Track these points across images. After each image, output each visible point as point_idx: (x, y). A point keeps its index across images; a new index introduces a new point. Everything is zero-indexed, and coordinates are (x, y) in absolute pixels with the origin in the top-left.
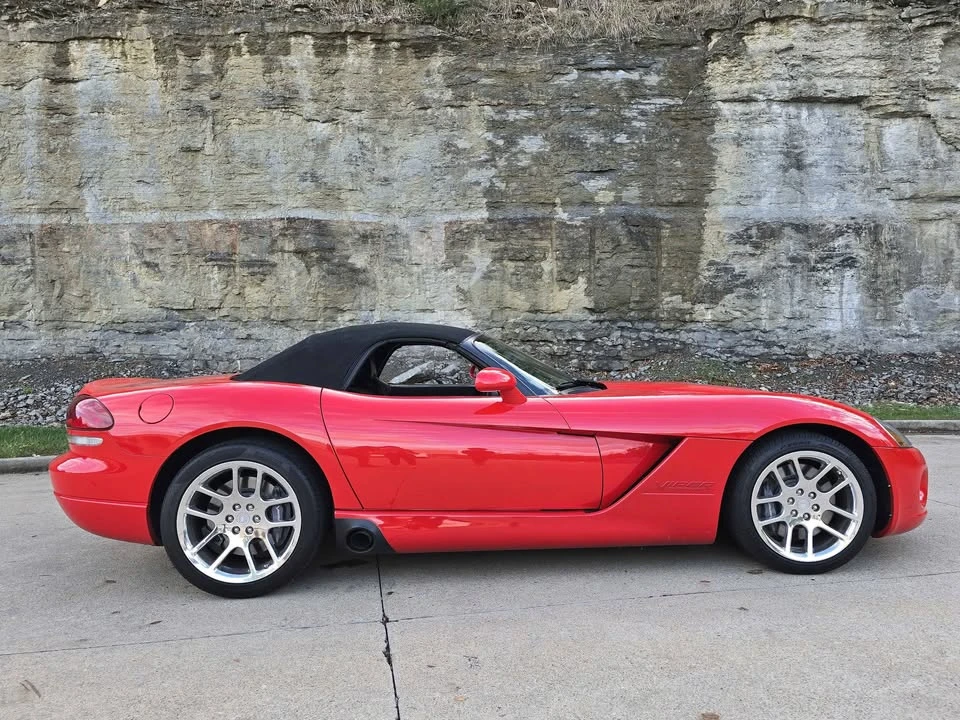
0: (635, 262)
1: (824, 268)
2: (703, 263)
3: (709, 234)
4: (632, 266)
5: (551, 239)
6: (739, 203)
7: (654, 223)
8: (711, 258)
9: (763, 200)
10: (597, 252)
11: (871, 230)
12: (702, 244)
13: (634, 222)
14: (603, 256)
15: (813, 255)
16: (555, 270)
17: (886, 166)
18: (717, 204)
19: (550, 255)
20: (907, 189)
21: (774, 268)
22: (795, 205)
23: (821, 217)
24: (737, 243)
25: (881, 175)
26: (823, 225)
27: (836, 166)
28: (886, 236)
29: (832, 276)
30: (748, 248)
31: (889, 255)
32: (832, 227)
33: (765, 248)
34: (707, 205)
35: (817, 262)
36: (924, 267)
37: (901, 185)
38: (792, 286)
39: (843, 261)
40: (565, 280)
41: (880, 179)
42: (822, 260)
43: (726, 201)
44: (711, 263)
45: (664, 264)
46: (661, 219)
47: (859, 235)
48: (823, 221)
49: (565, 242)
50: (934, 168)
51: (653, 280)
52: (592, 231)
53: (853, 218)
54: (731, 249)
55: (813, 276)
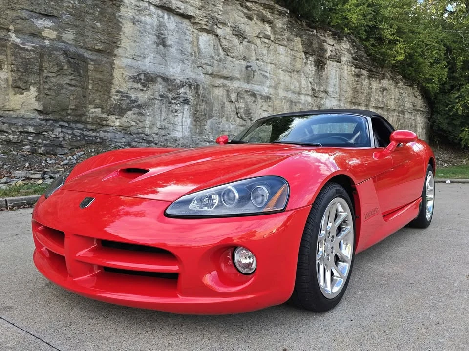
0: (73, 83)
1: (175, 103)
2: (113, 91)
3: (117, 73)
4: (71, 85)
5: (7, 55)
6: (133, 58)
7: (84, 60)
8: (118, 88)
9: (146, 59)
10: (46, 71)
11: (195, 86)
12: (113, 79)
13: (72, 56)
14: (50, 74)
15: (170, 95)
16: (10, 79)
17: (201, 56)
18: (121, 56)
19: (6, 67)
20: (209, 69)
21: (153, 99)
22: (162, 66)
23: (174, 75)
24: (134, 82)
25: (199, 59)
26: (175, 80)
27: (180, 50)
28: (201, 91)
29: (179, 108)
30: (139, 86)
31: (202, 100)
32: (178, 81)
33: (148, 87)
34: (115, 55)
35: (172, 99)
36: (214, 109)
37: (207, 67)
38: (161, 111)
39: (184, 101)
40: (19, 88)
41: (199, 61)
42: (175, 98)
43: (126, 55)
44: (118, 92)
45: (90, 87)
46: (88, 58)
47: (190, 88)
48: (175, 78)
49: (19, 60)
50: (220, 61)
51: (84, 96)
52: (42, 56)
53: (188, 79)
54: (130, 85)
55: (170, 106)
